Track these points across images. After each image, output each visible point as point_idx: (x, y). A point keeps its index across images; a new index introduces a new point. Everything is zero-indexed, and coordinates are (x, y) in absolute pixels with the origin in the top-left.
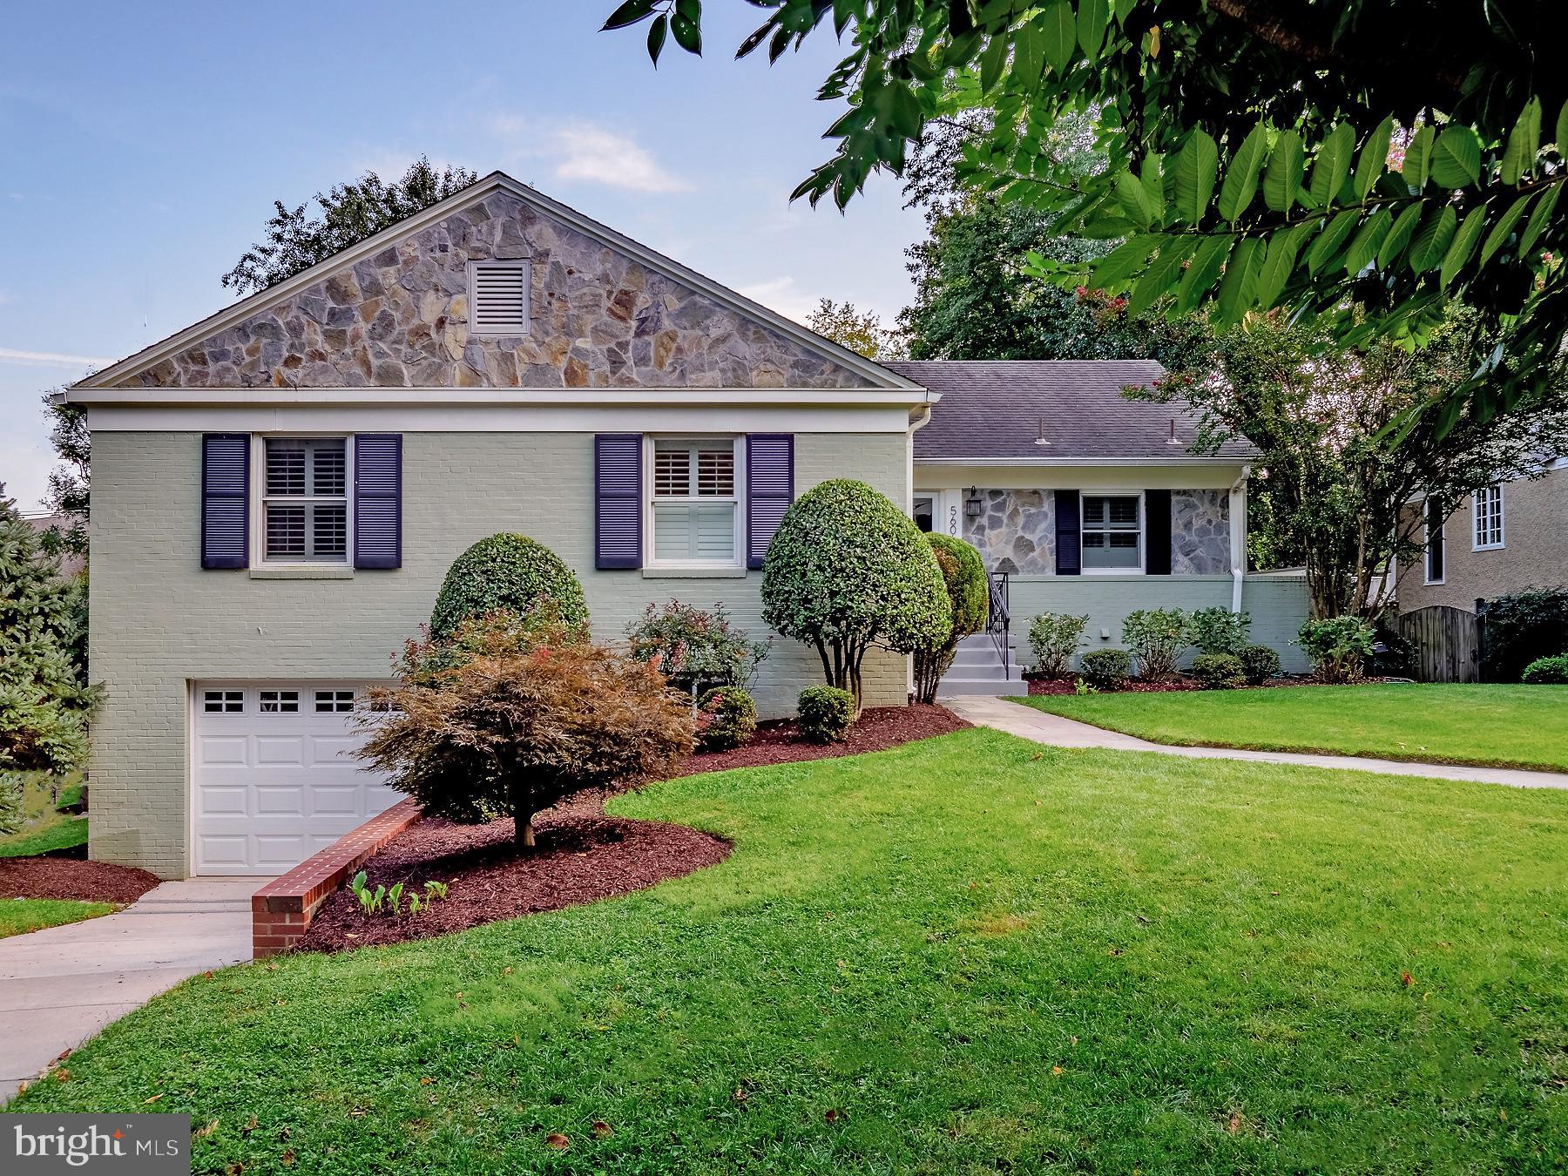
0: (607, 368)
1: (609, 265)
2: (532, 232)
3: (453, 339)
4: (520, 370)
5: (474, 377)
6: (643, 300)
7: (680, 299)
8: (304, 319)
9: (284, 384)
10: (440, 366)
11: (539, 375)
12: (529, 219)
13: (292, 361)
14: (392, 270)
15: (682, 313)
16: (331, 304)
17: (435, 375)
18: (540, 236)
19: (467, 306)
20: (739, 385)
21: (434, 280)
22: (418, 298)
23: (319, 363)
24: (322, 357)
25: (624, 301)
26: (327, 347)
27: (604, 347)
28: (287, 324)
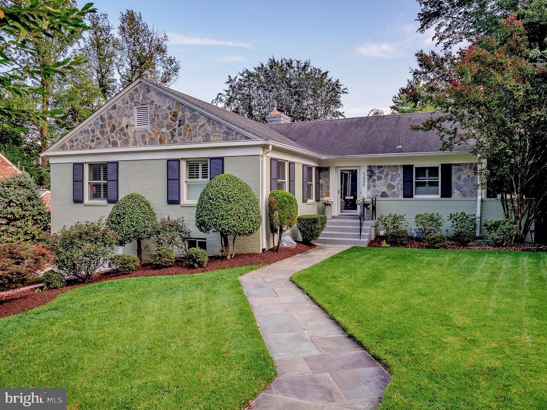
0: (170, 138)
1: (170, 104)
2: (150, 94)
3: (130, 131)
4: (147, 140)
5: (135, 144)
6: (180, 114)
7: (190, 113)
8: (95, 128)
9: (91, 148)
10: (127, 139)
11: (152, 141)
12: (148, 91)
13: (92, 141)
14: (115, 111)
15: (191, 118)
16: (101, 123)
17: (126, 143)
18: (151, 96)
19: (134, 120)
20: (207, 140)
21: (125, 113)
22: (121, 119)
23: (99, 141)
24: (99, 139)
25: (175, 115)
26: (100, 136)
27: (169, 131)
28: (91, 130)
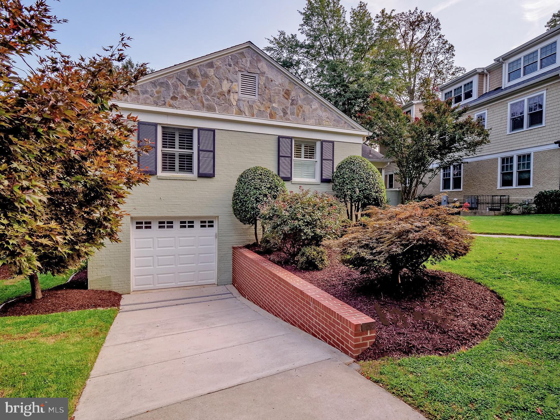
0: (282, 114)
1: (283, 80)
2: (260, 65)
3: (233, 98)
4: (255, 112)
5: (240, 112)
6: (293, 94)
7: (304, 95)
8: (179, 83)
9: (171, 106)
10: (228, 107)
11: (261, 114)
12: (259, 61)
13: (174, 98)
14: (212, 70)
15: (304, 99)
16: (189, 79)
17: (226, 111)
18: (262, 67)
19: (237, 87)
20: (320, 124)
21: (227, 76)
22: (221, 82)
23: (185, 100)
24: (186, 98)
25: (287, 93)
26: (188, 95)
27: (281, 108)
28: (172, 84)
